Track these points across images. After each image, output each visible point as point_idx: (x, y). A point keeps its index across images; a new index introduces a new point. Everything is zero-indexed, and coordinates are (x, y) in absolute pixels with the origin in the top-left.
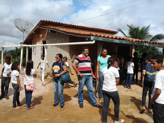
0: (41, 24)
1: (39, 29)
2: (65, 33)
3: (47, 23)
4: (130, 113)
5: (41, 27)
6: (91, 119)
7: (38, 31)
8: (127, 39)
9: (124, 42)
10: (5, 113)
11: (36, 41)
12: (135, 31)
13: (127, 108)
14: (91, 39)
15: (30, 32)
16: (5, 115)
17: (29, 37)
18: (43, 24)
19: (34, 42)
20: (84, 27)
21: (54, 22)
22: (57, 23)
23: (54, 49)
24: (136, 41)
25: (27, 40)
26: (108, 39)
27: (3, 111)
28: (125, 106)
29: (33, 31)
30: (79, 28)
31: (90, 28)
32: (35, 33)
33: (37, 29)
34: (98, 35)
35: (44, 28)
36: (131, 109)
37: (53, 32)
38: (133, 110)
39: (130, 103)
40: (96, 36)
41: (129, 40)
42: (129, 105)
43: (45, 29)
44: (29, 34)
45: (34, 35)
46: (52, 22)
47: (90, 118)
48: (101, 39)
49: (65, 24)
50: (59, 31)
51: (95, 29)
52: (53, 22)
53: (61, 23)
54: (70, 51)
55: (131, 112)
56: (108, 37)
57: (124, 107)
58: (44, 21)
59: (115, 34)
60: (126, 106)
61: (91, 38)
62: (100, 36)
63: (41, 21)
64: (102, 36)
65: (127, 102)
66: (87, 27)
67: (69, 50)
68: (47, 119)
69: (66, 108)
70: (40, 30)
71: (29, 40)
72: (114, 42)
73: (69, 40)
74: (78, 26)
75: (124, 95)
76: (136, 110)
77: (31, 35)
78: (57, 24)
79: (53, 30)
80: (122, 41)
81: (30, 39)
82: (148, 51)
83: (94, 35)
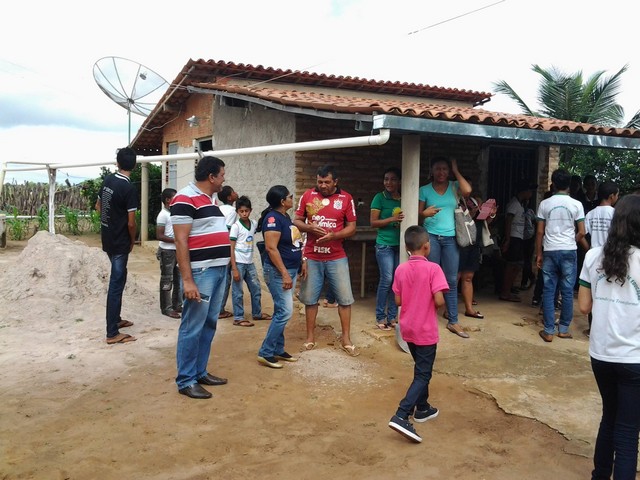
0: (190, 76)
1: (186, 95)
2: (279, 107)
3: (213, 70)
4: (523, 404)
5: (190, 88)
6: (372, 429)
7: (180, 101)
8: (520, 123)
9: (506, 134)
10: (60, 404)
11: (175, 139)
12: (563, 88)
13: (514, 388)
14: (374, 127)
15: (153, 107)
16: (58, 412)
17: (149, 127)
18: (201, 72)
19: (168, 144)
20: (357, 78)
21: (241, 66)
22: (250, 67)
23: (243, 167)
24: (555, 129)
25: (143, 139)
26: (440, 126)
27: (52, 400)
28: (506, 380)
29: (163, 104)
30: (338, 83)
31: (382, 82)
32: (171, 112)
33: (178, 94)
34: (403, 109)
35: (204, 88)
36: (530, 392)
37: (235, 106)
38: (537, 394)
39: (530, 369)
40: (392, 114)
41: (526, 126)
42: (524, 378)
43: (206, 91)
44: (149, 113)
45: (167, 120)
46: (231, 64)
47: (368, 423)
48: (413, 125)
49: (284, 70)
50: (257, 101)
51: (402, 86)
52: (236, 64)
53: (265, 68)
54: (301, 177)
55: (530, 402)
56: (441, 117)
57: (504, 383)
58: (200, 61)
59: (482, 103)
60: (512, 381)
61: (372, 123)
62: (410, 114)
63: (191, 63)
64: (418, 111)
65: (515, 366)
66: (368, 80)
67: (297, 173)
68: (208, 428)
69: (284, 386)
70: (187, 98)
71: (149, 140)
72: (467, 133)
73: (297, 131)
74: (332, 77)
75: (508, 342)
76: (548, 396)
77: (156, 117)
78: (253, 74)
79: (235, 96)
80: (497, 130)
81: (153, 135)
82: (617, 168)
83: (386, 109)
